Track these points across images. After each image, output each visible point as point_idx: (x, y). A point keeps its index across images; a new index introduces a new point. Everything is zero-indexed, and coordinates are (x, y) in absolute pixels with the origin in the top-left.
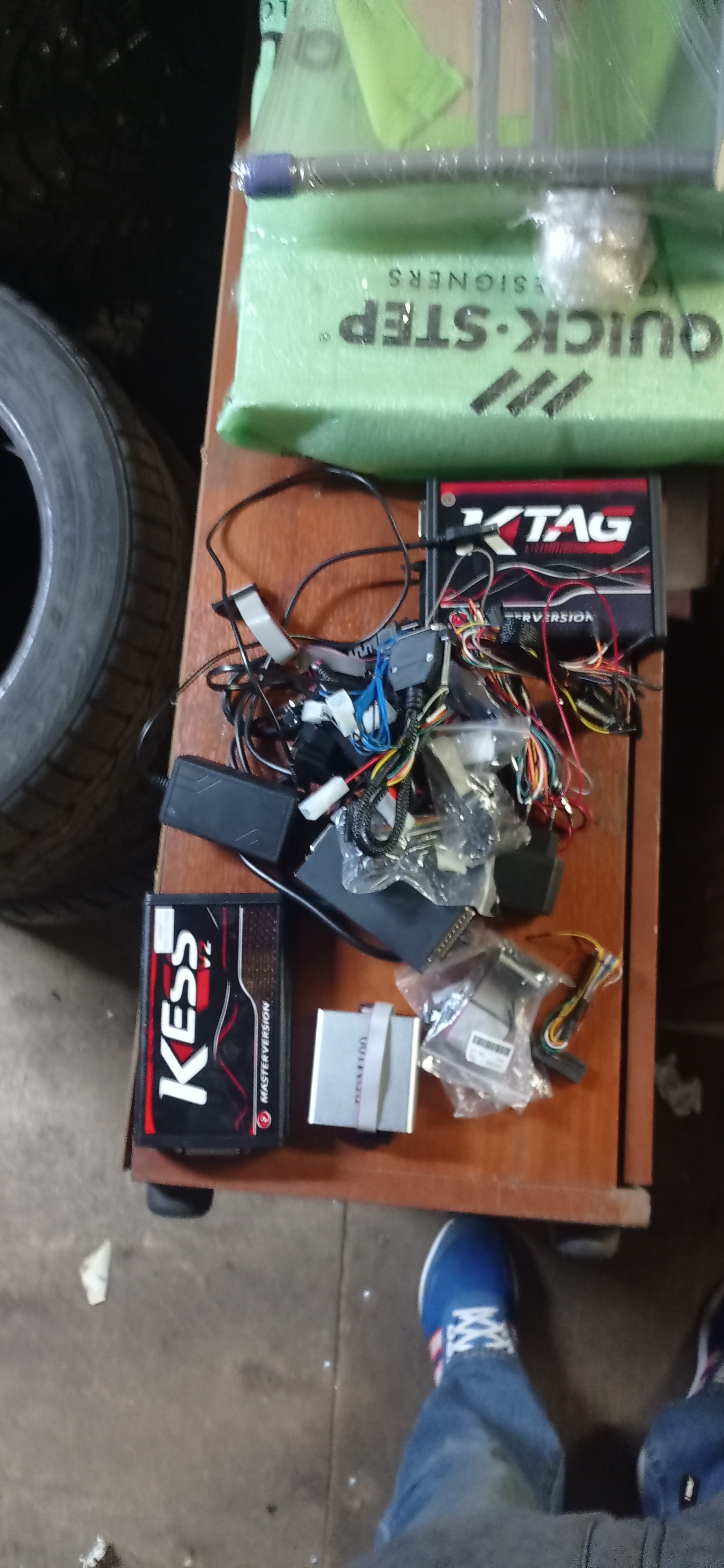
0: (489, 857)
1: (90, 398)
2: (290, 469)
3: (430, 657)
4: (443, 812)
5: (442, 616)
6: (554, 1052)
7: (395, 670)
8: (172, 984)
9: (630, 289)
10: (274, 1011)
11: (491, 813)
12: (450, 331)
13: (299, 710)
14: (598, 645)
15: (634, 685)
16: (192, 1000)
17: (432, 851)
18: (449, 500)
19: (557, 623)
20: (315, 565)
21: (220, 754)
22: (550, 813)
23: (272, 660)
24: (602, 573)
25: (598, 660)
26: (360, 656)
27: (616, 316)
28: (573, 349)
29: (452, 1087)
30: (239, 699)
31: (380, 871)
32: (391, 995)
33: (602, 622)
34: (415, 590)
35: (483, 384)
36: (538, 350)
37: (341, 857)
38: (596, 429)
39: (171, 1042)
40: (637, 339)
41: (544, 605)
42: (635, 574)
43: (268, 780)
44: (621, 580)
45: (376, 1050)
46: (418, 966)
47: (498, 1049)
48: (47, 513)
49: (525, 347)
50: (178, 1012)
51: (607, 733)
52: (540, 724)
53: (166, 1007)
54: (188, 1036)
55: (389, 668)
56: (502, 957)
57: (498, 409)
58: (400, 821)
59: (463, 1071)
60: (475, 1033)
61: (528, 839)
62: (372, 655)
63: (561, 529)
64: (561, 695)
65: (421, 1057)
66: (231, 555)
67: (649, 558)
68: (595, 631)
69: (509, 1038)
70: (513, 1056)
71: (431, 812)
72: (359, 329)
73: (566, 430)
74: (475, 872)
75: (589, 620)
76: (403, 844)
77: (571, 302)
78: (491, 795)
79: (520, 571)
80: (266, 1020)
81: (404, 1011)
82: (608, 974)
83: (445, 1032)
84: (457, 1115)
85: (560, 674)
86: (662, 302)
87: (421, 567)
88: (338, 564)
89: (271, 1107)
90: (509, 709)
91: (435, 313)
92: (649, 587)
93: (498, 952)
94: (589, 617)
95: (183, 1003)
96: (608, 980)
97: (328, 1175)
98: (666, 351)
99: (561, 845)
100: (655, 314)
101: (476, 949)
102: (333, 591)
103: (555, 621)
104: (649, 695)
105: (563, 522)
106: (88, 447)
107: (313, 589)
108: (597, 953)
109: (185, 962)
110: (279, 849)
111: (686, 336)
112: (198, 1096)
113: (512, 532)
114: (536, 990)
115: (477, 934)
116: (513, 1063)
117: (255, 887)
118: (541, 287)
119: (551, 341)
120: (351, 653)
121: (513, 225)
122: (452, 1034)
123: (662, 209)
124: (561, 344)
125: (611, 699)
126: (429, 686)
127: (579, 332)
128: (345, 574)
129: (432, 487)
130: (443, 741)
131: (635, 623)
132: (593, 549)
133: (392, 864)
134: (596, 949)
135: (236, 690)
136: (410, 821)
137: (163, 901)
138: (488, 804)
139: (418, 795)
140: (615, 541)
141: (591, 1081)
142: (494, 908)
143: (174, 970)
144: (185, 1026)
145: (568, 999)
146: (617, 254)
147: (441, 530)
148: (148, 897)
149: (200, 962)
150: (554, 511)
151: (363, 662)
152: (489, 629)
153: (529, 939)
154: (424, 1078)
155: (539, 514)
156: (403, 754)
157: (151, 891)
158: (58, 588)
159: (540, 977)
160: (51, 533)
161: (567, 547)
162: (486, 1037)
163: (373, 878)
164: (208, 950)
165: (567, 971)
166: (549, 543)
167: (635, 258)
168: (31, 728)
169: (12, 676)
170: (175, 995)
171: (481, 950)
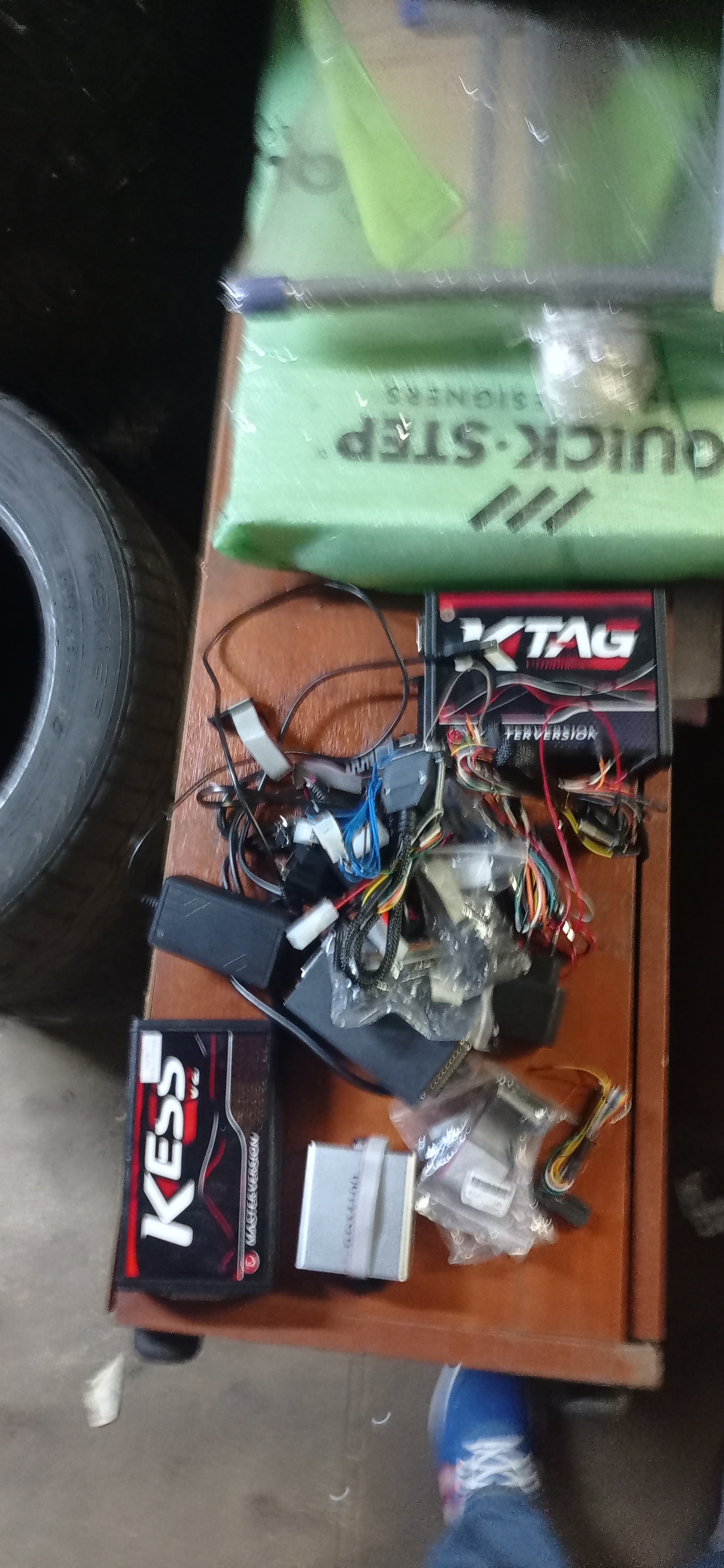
0: (486, 986)
1: (96, 511)
2: (289, 581)
3: (423, 779)
4: (437, 938)
5: (441, 734)
6: (557, 1195)
7: (388, 792)
8: (158, 1114)
9: (632, 407)
10: (263, 1145)
11: (487, 942)
12: (448, 445)
13: (290, 830)
14: (601, 764)
15: (641, 806)
16: (178, 1132)
17: (426, 980)
18: (448, 613)
19: (558, 741)
20: (314, 679)
21: (213, 872)
22: (552, 938)
23: (267, 777)
24: (605, 690)
25: (600, 779)
26: (357, 773)
27: (618, 432)
28: (575, 464)
29: (447, 1232)
30: (233, 815)
31: (371, 1001)
32: (386, 1128)
33: (605, 740)
34: (413, 704)
35: (481, 498)
36: (538, 466)
37: (331, 987)
38: (599, 544)
39: (156, 1177)
40: (639, 456)
41: (543, 723)
42: (639, 692)
43: (262, 902)
44: (624, 697)
45: (368, 1189)
46: (411, 1101)
47: (497, 1190)
48: (51, 620)
49: (525, 462)
50: (164, 1146)
51: (610, 856)
52: (541, 847)
53: (151, 1141)
54: (174, 1171)
55: (383, 790)
56: (501, 1092)
57: (497, 524)
58: (391, 951)
59: (461, 1213)
60: (472, 1174)
61: (527, 967)
62: (367, 771)
63: (563, 644)
64: (561, 817)
65: (417, 1197)
66: (229, 668)
67: (653, 675)
68: (598, 748)
69: (509, 1177)
70: (514, 1198)
71: (426, 938)
72: (356, 446)
73: (567, 545)
74: (471, 1003)
75: (591, 738)
76: (396, 974)
77: (573, 418)
78: (487, 923)
79: (520, 688)
80: (255, 1155)
81: (400, 1148)
82: (612, 1112)
83: (441, 1170)
84: (454, 1261)
85: (560, 797)
86: (665, 417)
87: (419, 681)
88: (336, 678)
89: (259, 1247)
90: (506, 831)
91: (432, 430)
92: (654, 703)
93: (495, 1086)
94: (592, 734)
95: (169, 1135)
96: (614, 1116)
97: (317, 1322)
98: (669, 465)
99: (565, 970)
100: (659, 430)
101: (474, 1081)
102: (330, 704)
103: (555, 739)
104: (655, 816)
105: (565, 637)
106: (93, 558)
107: (310, 702)
108: (601, 1087)
109: (172, 1092)
110: (268, 975)
111: (690, 452)
112: (182, 1236)
113: (513, 646)
114: (537, 1130)
115: (475, 1065)
116: (513, 1206)
117: (246, 1015)
118: (541, 403)
119: (551, 454)
120: (348, 769)
121: (512, 343)
122: (448, 1174)
123: (662, 326)
124: (561, 461)
125: (614, 819)
126: (423, 808)
127: (579, 447)
128: (344, 688)
129: (430, 601)
130: (439, 864)
131: (639, 741)
132: (597, 666)
133: (383, 994)
134: (600, 1083)
135: (229, 807)
136: (403, 948)
137: (151, 1027)
138: (484, 932)
139: (411, 920)
140: (618, 658)
141: (596, 1226)
142: (492, 1041)
143: (160, 1100)
144: (170, 1159)
145: (571, 1137)
146: (616, 372)
147: (440, 643)
148: (136, 1023)
149: (188, 1092)
150: (555, 625)
151: (359, 779)
152: (486, 750)
153: (532, 1070)
154: (420, 1222)
155: (540, 628)
156: (395, 879)
157: (140, 1015)
158: (61, 697)
159: (540, 1115)
160: (55, 643)
161: (570, 663)
162: (485, 1178)
163: (364, 1010)
164: (196, 1079)
165: (570, 1106)
166: (549, 659)
167: (635, 375)
168: (30, 839)
169: (12, 786)
170: (161, 1127)
171: (479, 1083)
